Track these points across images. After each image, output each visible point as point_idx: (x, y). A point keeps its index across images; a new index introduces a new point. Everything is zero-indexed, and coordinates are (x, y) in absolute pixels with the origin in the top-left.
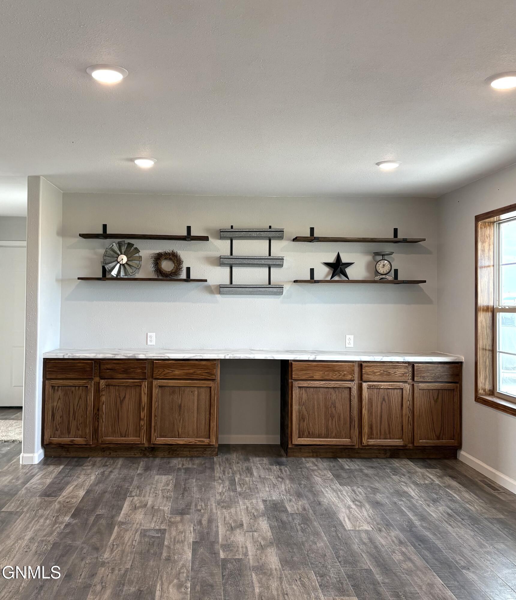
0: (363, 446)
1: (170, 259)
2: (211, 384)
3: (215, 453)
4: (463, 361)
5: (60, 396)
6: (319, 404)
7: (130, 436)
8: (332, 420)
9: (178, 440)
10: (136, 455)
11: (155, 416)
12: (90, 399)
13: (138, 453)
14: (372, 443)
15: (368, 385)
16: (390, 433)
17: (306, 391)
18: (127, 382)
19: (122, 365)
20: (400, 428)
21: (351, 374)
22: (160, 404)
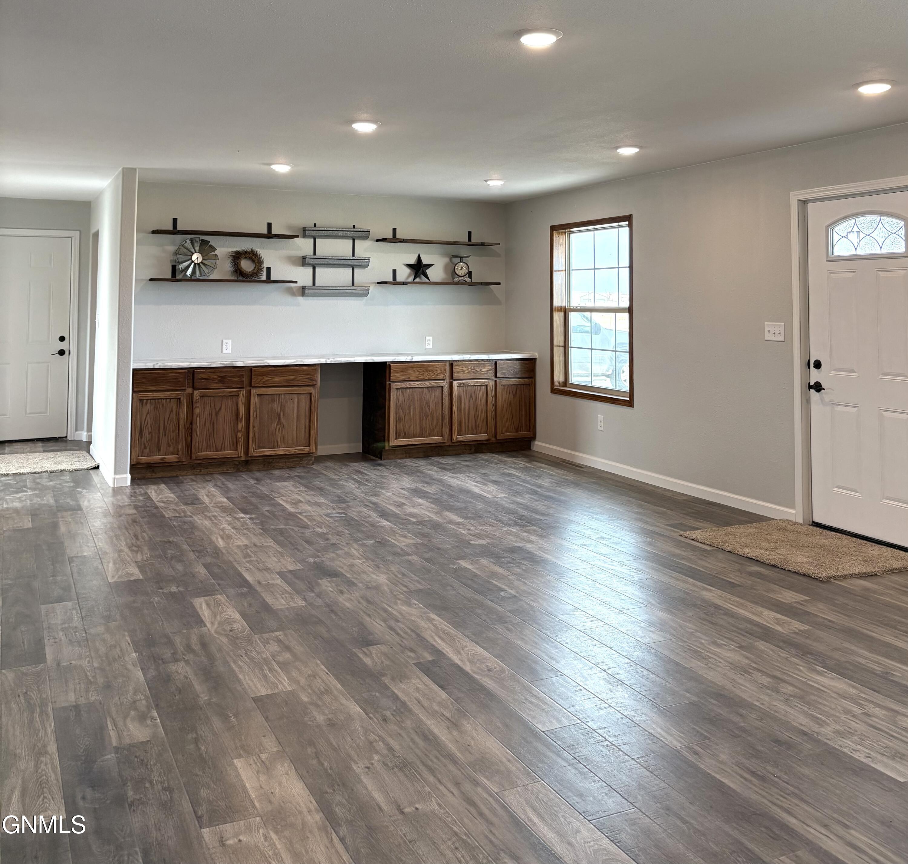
0: (454, 443)
1: (251, 259)
2: (311, 390)
3: (311, 462)
4: (537, 357)
5: (148, 411)
6: (414, 405)
7: (226, 449)
8: (426, 419)
9: (277, 451)
10: (228, 470)
11: (254, 427)
12: (182, 412)
13: (230, 468)
14: (461, 439)
15: (458, 383)
16: (476, 428)
17: (402, 392)
18: (224, 392)
19: (218, 374)
20: (485, 423)
21: (443, 373)
22: (258, 413)
